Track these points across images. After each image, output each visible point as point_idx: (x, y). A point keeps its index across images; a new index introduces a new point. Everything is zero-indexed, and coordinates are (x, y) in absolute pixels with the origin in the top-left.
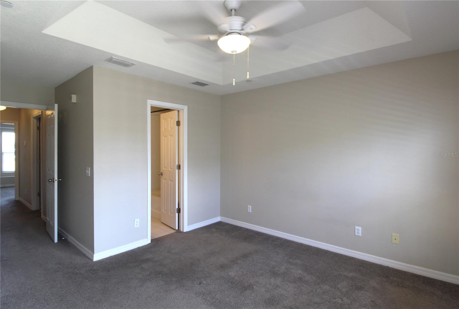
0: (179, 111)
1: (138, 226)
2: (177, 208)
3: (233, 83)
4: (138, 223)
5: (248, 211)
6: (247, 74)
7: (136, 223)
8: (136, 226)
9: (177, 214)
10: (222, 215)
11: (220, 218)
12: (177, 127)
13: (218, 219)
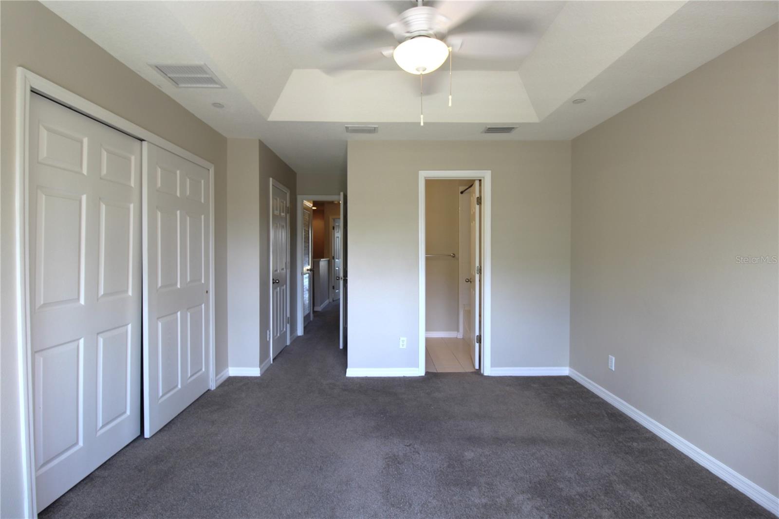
0: (480, 180)
1: (405, 347)
2: (478, 336)
3: (420, 123)
4: (405, 343)
5: (610, 367)
6: (449, 99)
7: (401, 343)
8: (401, 347)
9: (477, 345)
10: (572, 365)
11: (570, 370)
12: (478, 206)
13: (564, 371)
